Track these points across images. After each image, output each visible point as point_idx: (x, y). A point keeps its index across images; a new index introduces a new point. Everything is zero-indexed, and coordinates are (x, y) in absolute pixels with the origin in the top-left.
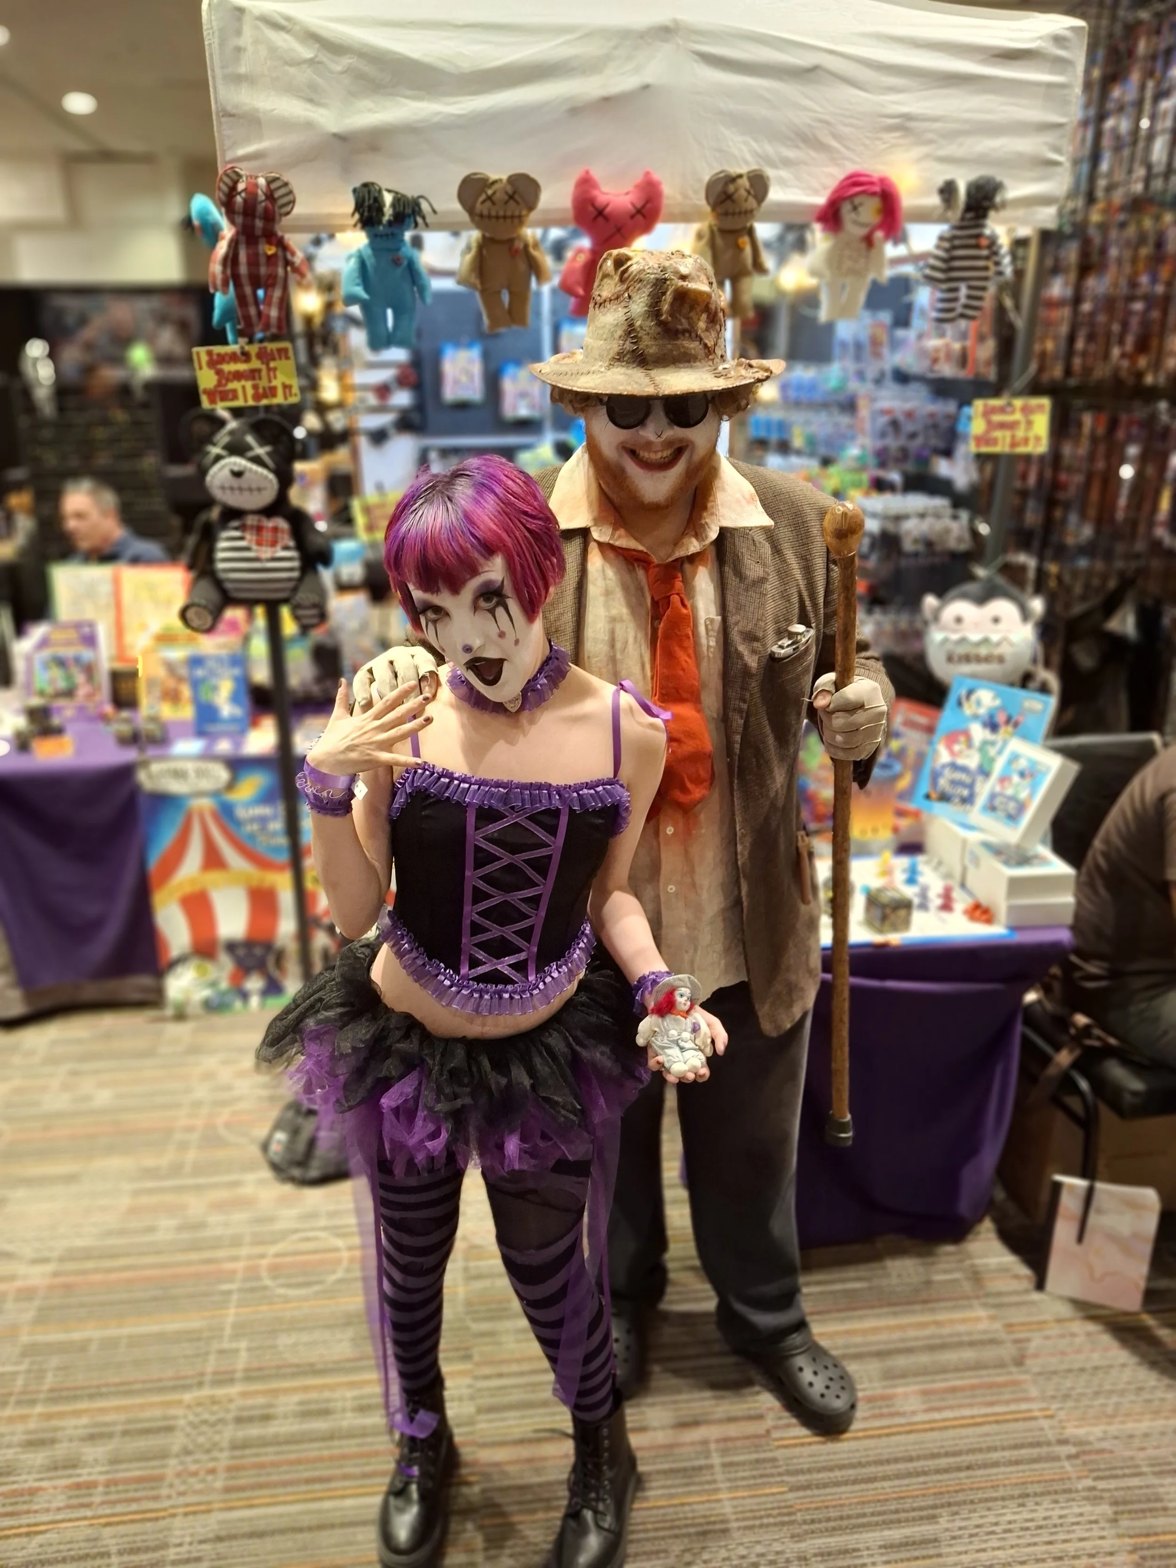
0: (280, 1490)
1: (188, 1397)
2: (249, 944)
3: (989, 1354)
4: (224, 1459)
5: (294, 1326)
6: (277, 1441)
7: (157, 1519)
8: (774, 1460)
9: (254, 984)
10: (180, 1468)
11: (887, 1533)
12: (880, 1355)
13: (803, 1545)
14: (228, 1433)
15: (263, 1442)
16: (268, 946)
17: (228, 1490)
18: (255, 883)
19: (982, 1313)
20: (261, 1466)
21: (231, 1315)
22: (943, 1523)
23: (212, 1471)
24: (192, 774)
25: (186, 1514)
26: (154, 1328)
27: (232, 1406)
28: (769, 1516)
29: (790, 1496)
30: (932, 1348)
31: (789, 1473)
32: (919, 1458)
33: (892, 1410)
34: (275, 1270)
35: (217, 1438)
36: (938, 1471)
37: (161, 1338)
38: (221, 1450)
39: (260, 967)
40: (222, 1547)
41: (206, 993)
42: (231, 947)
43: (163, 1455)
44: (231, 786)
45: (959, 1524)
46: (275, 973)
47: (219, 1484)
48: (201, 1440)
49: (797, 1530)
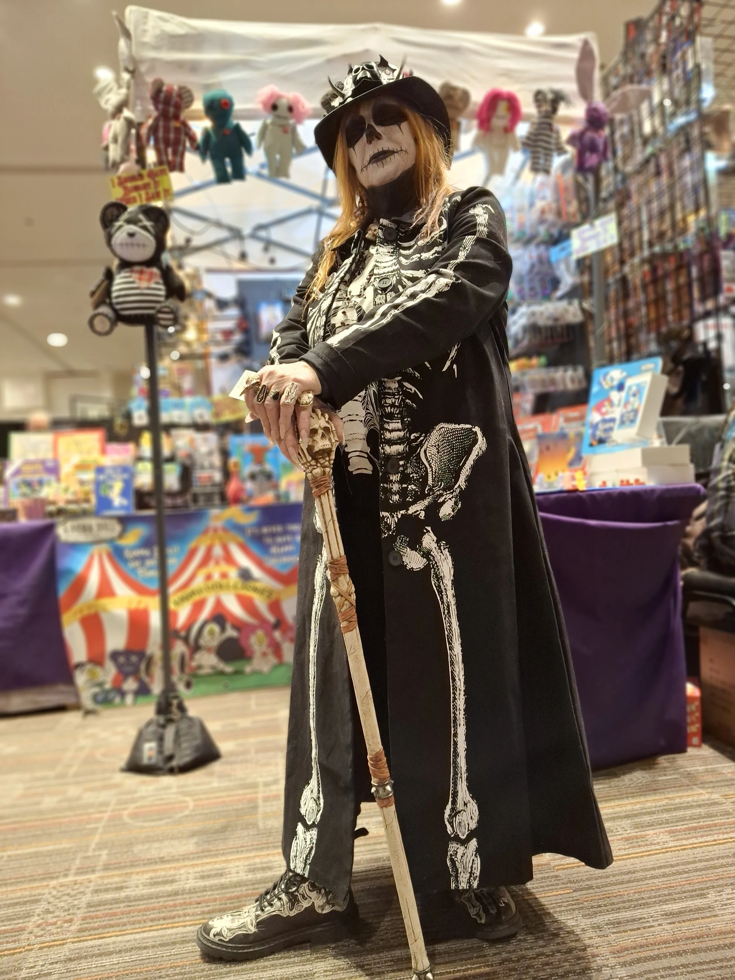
0: (128, 927)
1: (53, 883)
2: (127, 652)
3: (714, 809)
4: (80, 914)
5: (149, 840)
6: (128, 899)
7: (13, 954)
8: (556, 876)
9: (130, 685)
10: (41, 921)
11: (664, 907)
12: (627, 817)
13: (594, 920)
14: (85, 899)
15: (117, 901)
16: (141, 654)
17: (80, 931)
18: (134, 606)
19: (701, 791)
20: (115, 914)
21: (97, 838)
22: (712, 896)
23: (71, 921)
24: (95, 528)
25: (41, 948)
26: (33, 850)
27: (92, 884)
28: (560, 906)
29: (575, 894)
30: (668, 811)
31: (570, 882)
32: (677, 865)
33: (648, 843)
34: (134, 816)
35: (76, 902)
36: (697, 870)
37: (36, 855)
38: (79, 909)
39: (135, 673)
40: (71, 965)
41: (96, 690)
42: (115, 655)
43: (28, 915)
44: (121, 535)
45: (724, 896)
46: (146, 679)
47: (74, 928)
48: (62, 904)
49: (587, 911)
